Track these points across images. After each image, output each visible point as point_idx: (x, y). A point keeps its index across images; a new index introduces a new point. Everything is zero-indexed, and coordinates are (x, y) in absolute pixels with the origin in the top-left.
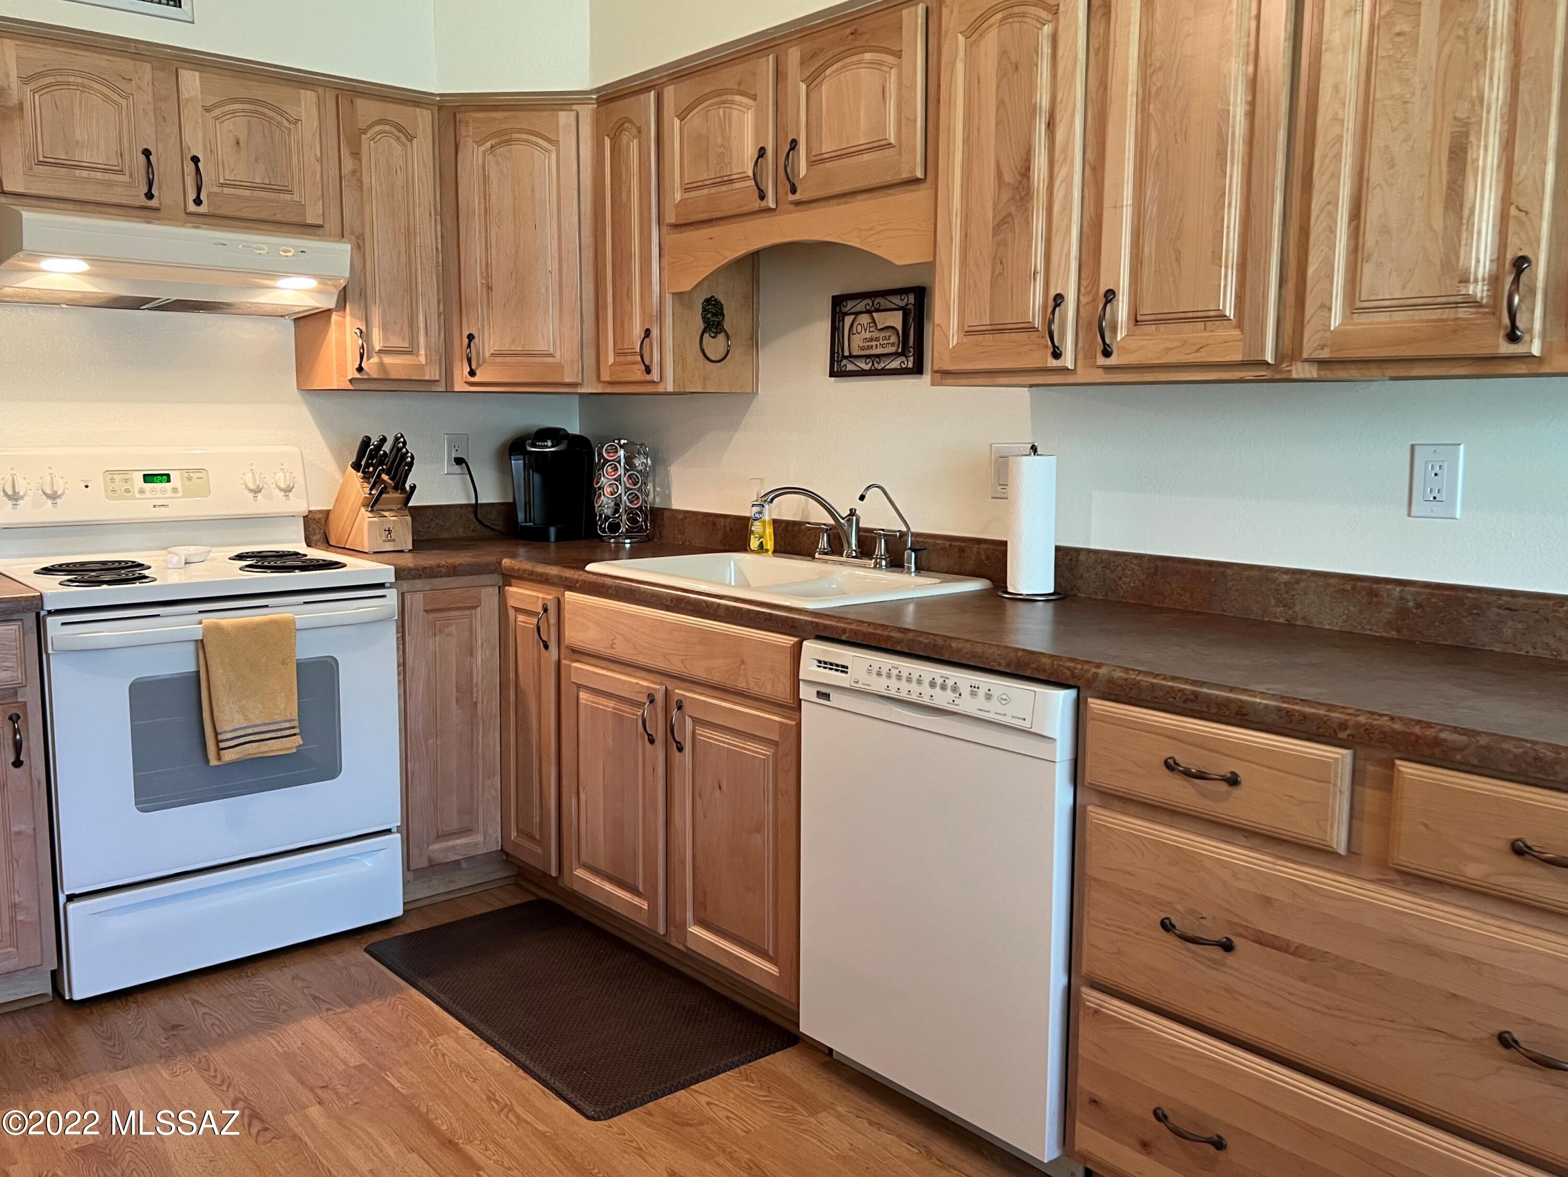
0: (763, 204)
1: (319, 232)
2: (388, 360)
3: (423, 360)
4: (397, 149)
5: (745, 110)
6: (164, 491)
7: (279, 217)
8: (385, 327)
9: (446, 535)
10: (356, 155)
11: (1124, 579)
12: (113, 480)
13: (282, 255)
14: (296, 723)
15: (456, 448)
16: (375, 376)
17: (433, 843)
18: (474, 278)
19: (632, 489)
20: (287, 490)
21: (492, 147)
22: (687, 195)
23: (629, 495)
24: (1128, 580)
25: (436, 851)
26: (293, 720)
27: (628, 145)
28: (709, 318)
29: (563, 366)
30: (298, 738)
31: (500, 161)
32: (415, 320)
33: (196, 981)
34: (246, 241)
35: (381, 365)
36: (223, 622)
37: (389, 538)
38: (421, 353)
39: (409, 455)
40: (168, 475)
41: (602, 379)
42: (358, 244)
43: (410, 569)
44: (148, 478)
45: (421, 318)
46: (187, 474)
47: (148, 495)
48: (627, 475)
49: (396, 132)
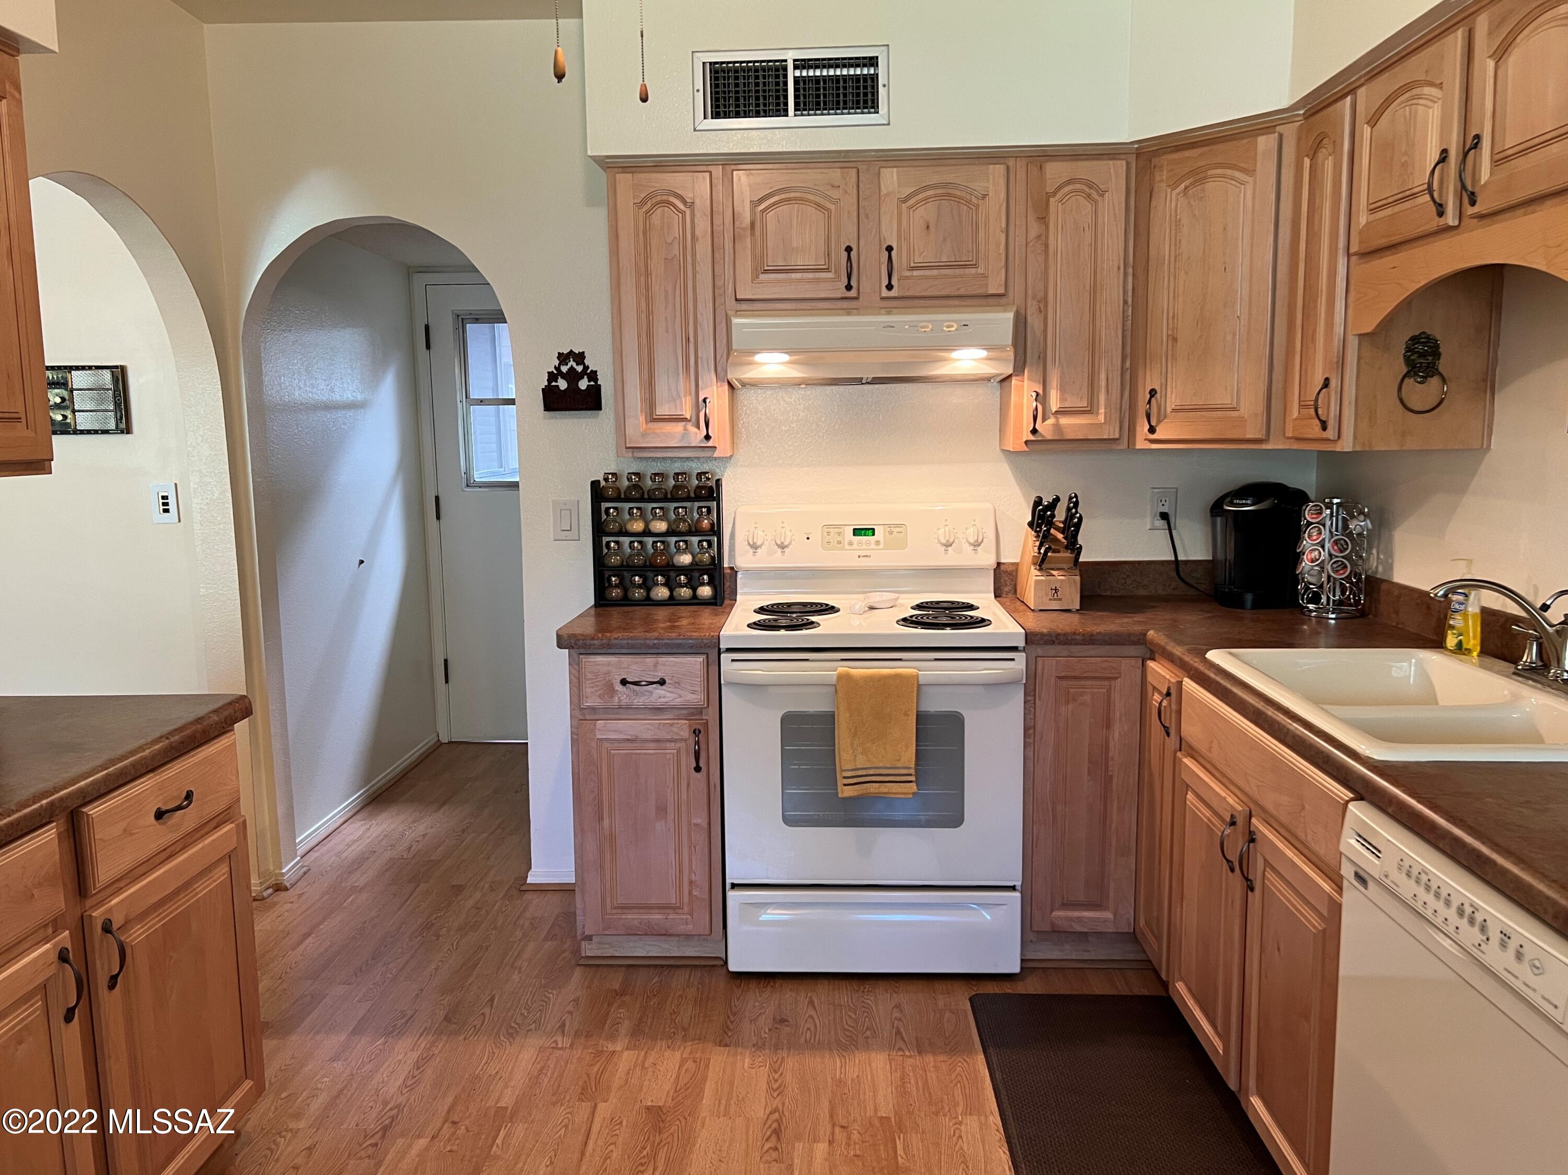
0: (1442, 221)
1: (1003, 301)
2: (1064, 421)
3: (1102, 418)
4: (1088, 207)
5: (1430, 104)
6: (868, 543)
7: (962, 292)
8: (1063, 389)
9: (1142, 592)
10: (1043, 219)
12: (829, 533)
13: (945, 332)
14: (912, 771)
15: (1163, 502)
16: (1049, 437)
17: (1059, 909)
18: (1159, 330)
19: (1337, 557)
20: (977, 545)
21: (1186, 188)
22: (1372, 217)
23: (1334, 563)
25: (1060, 918)
26: (910, 768)
27: (1323, 164)
28: (1414, 360)
29: (1246, 420)
30: (914, 784)
31: (1193, 203)
32: (1096, 378)
33: (826, 982)
34: (912, 321)
35: (1057, 426)
36: (853, 671)
37: (1056, 597)
38: (1100, 411)
39: (1078, 515)
40: (873, 530)
41: (1287, 435)
42: (1040, 308)
43: (1043, 634)
44: (857, 532)
45: (1103, 376)
46: (889, 529)
47: (855, 546)
48: (1333, 540)
49: (1087, 190)
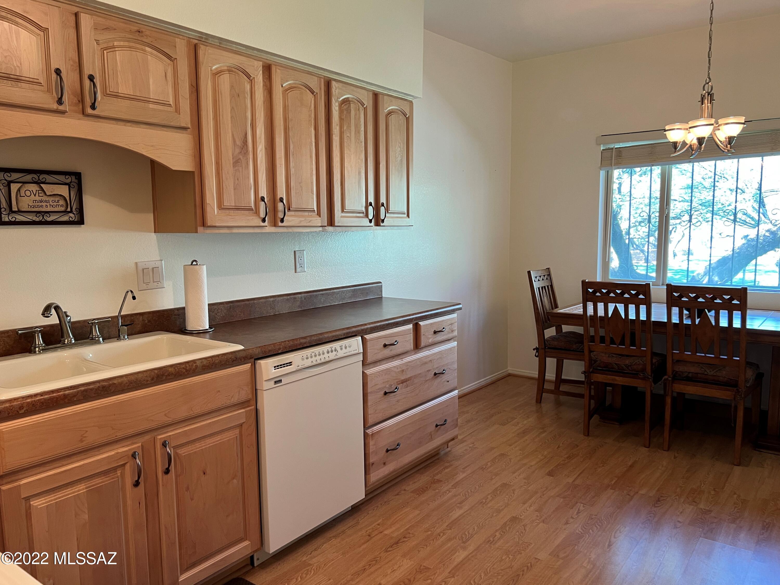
0: (60, 108)
11: (218, 314)
24: (220, 314)
